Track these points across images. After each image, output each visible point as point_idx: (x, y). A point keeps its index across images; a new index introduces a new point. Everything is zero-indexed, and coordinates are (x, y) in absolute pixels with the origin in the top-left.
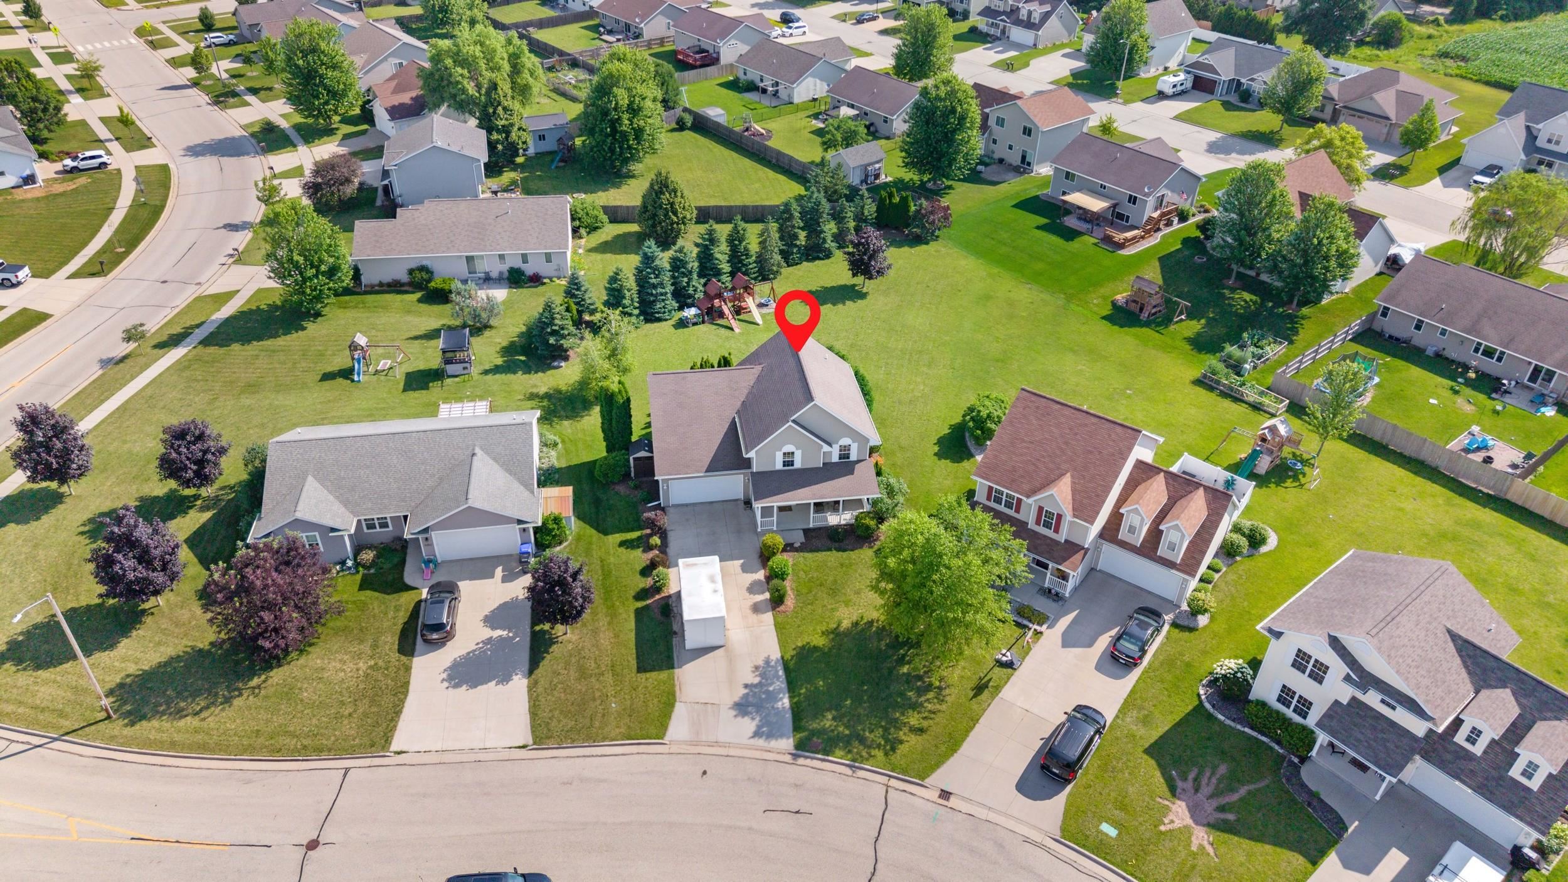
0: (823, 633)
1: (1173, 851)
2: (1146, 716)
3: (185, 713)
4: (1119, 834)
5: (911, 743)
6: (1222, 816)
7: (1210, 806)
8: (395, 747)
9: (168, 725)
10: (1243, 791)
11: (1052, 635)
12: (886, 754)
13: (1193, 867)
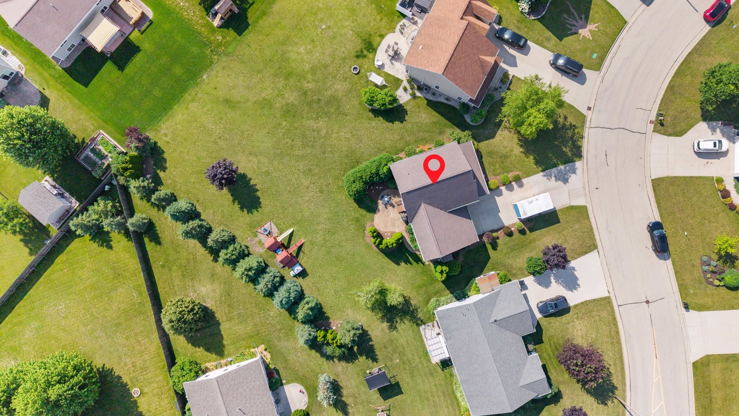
0: (527, 158)
1: (599, 36)
2: (546, 39)
3: (608, 373)
4: (595, 52)
5: (571, 120)
6: (583, 19)
7: (581, 23)
8: (608, 295)
9: (614, 376)
10: (573, 11)
11: (512, 71)
12: (576, 128)
13: (604, 31)
